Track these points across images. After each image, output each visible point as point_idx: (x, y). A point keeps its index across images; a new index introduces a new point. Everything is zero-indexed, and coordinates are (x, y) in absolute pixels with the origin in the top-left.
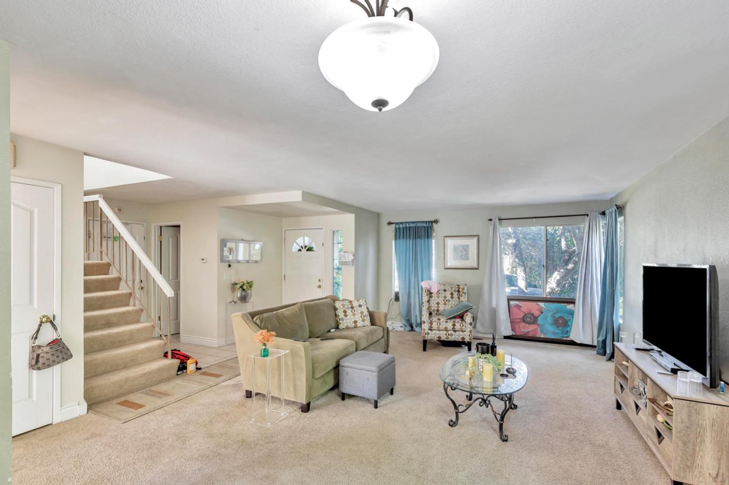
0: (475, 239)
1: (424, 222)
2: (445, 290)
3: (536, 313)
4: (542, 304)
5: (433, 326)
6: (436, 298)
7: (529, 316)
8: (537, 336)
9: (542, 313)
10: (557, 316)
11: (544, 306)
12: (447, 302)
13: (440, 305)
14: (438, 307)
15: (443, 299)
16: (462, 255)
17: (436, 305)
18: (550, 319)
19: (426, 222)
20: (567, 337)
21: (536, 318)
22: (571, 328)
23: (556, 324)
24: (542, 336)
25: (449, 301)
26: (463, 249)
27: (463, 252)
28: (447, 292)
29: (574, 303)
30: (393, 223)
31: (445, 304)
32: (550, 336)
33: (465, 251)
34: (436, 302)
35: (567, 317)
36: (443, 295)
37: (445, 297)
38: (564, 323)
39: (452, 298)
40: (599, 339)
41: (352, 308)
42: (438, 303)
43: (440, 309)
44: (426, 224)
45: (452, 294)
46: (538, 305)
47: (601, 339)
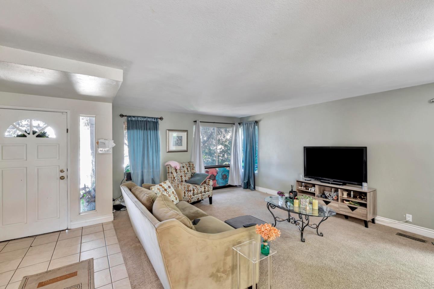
0: (186, 133)
1: (153, 118)
2: (183, 167)
3: (215, 174)
4: (217, 169)
5: (195, 192)
6: (180, 173)
7: (212, 176)
8: (216, 186)
9: (217, 173)
10: (223, 174)
11: (218, 170)
12: (186, 175)
13: (183, 178)
14: (182, 179)
15: (184, 173)
16: (178, 143)
17: (181, 178)
18: (221, 177)
19: (155, 118)
20: (227, 184)
21: (215, 177)
22: (228, 180)
23: (223, 178)
24: (218, 186)
25: (186, 174)
26: (179, 139)
27: (179, 141)
28: (184, 168)
29: (229, 166)
30: (126, 116)
31: (185, 176)
32: (221, 185)
33: (180, 140)
34: (180, 175)
35: (227, 174)
36: (183, 170)
37: (184, 171)
38: (225, 177)
39: (188, 171)
40: (245, 181)
41: (166, 190)
42: (181, 176)
43: (183, 180)
44: (155, 119)
45: (187, 169)
46: (216, 169)
47: (246, 181)
